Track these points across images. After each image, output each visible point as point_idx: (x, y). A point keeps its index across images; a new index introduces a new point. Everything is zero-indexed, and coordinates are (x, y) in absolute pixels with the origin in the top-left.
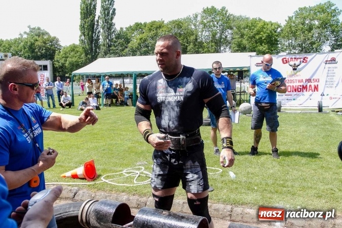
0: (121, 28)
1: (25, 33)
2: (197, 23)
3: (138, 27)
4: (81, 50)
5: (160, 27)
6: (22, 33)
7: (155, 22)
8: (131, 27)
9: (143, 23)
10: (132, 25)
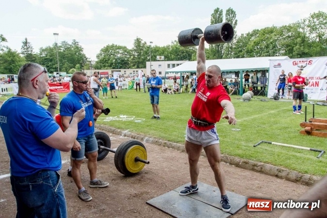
0: (242, 35)
1: (175, 41)
2: (305, 27)
3: (255, 32)
4: (210, 52)
5: (271, 32)
6: (173, 41)
7: (268, 28)
8: (249, 33)
9: (260, 30)
10: (250, 32)
